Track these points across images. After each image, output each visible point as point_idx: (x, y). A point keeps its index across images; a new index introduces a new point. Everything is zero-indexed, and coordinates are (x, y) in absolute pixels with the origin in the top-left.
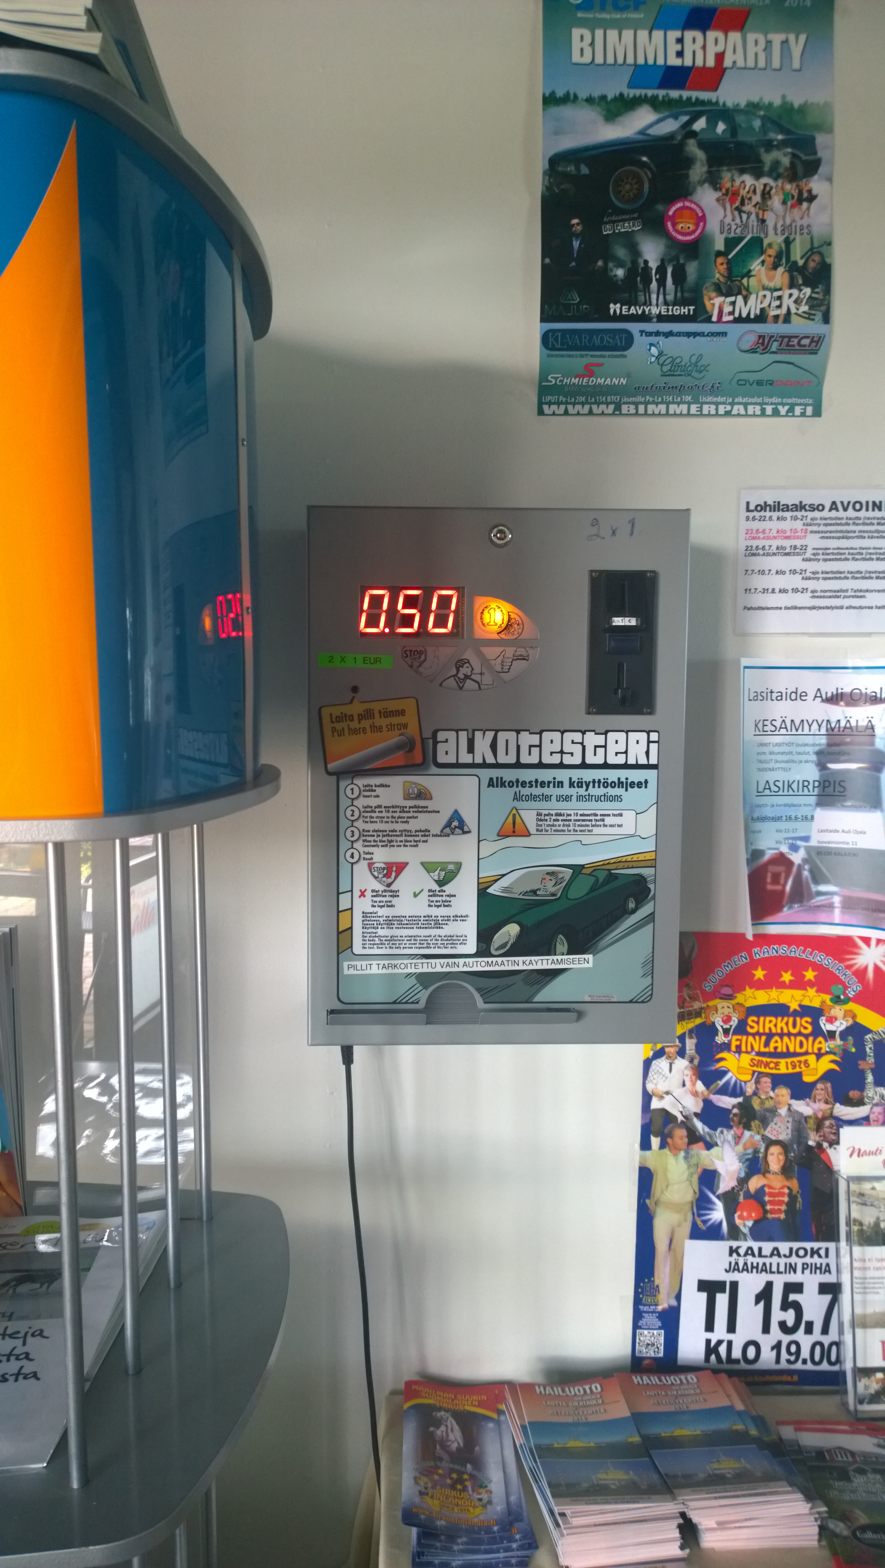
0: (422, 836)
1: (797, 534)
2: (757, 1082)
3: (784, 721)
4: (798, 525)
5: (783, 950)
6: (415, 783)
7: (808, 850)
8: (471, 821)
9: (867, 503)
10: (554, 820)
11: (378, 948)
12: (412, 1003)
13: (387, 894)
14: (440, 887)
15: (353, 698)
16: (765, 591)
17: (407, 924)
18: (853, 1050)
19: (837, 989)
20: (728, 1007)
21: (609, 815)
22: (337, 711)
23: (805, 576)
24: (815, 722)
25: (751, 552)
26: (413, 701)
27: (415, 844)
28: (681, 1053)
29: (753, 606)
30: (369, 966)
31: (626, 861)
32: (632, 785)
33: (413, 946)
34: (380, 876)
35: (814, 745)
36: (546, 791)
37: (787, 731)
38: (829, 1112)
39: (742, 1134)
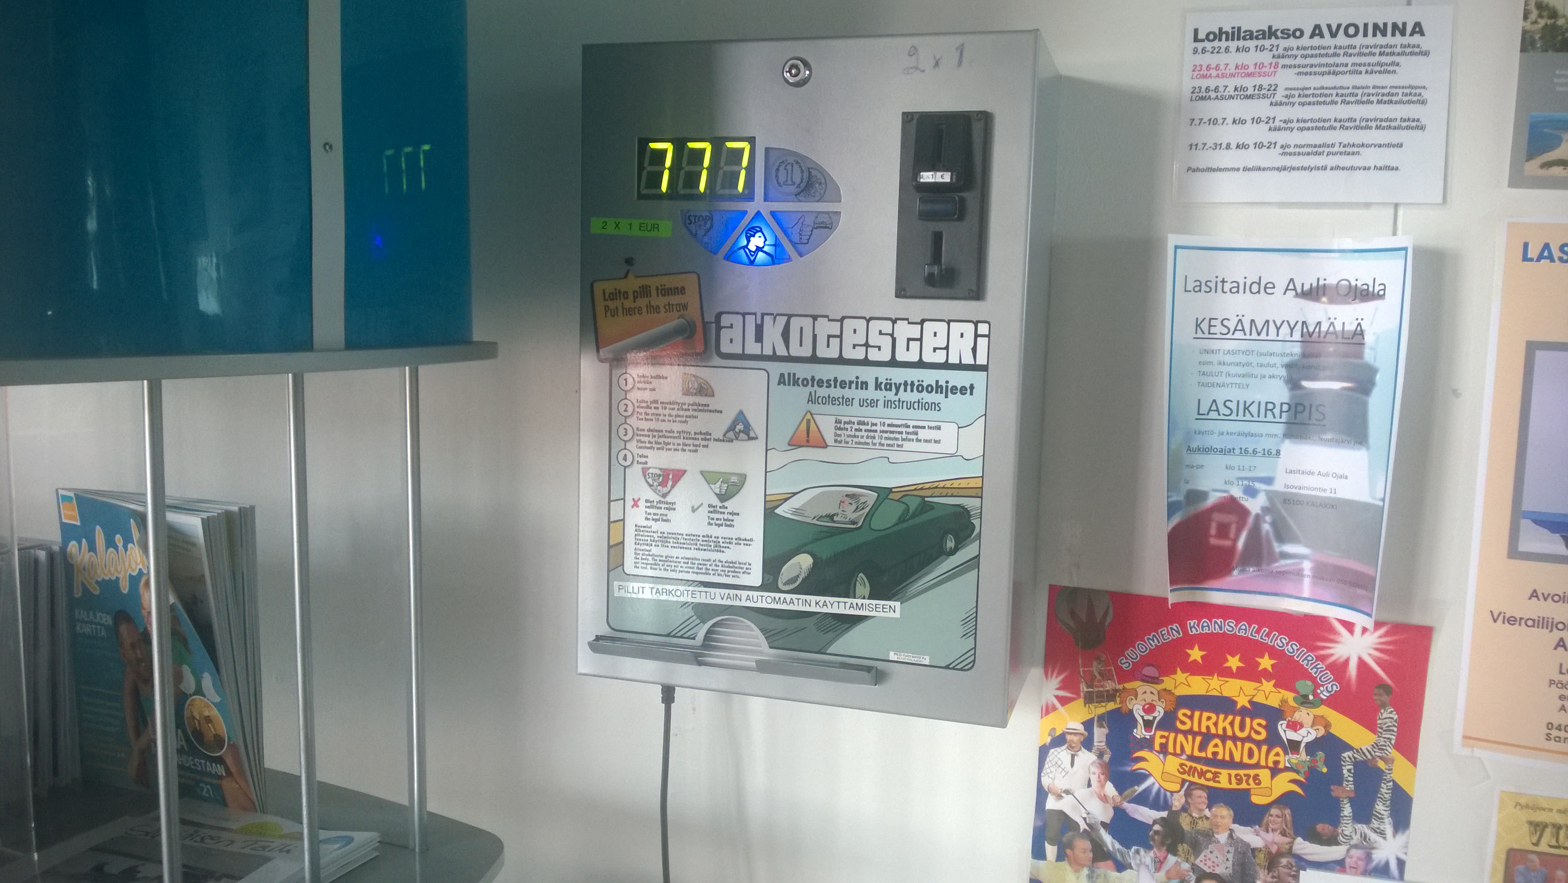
0: (702, 439)
1: (1264, 70)
2: (1188, 795)
3: (1240, 320)
4: (1266, 57)
5: (1229, 626)
6: (694, 376)
7: (1271, 495)
8: (758, 426)
9: (1366, 26)
10: (856, 430)
11: (651, 568)
12: (688, 638)
13: (663, 506)
14: (722, 502)
15: (628, 272)
16: (1217, 146)
17: (684, 544)
18: (1325, 770)
19: (1304, 686)
20: (1152, 693)
21: (924, 427)
22: (609, 286)
23: (1273, 126)
24: (1285, 324)
25: (1201, 96)
26: (694, 277)
27: (694, 448)
28: (1088, 744)
29: (1201, 167)
30: (641, 589)
31: (943, 488)
32: (954, 390)
33: (691, 570)
34: (655, 484)
35: (1283, 355)
36: (848, 393)
37: (1245, 334)
38: (1287, 847)
39: (1165, 858)
